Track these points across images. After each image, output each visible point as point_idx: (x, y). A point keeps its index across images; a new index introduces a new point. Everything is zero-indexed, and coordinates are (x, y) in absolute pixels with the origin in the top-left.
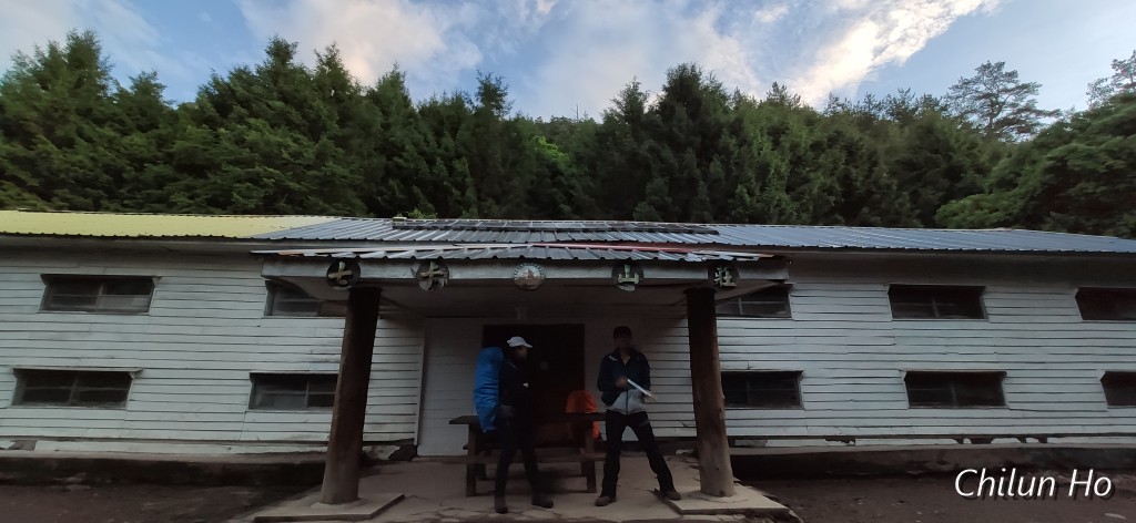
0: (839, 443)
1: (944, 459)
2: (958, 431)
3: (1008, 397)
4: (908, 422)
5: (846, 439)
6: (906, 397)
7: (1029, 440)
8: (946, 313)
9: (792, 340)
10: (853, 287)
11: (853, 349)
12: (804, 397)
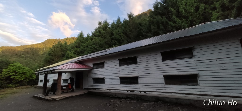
0: (109, 90)
1: (116, 95)
2: (128, 89)
3: (139, 82)
4: (119, 87)
5: (110, 90)
6: (119, 82)
7: (142, 92)
8: (130, 64)
9: (104, 72)
10: (114, 60)
11: (113, 73)
12: (105, 82)
